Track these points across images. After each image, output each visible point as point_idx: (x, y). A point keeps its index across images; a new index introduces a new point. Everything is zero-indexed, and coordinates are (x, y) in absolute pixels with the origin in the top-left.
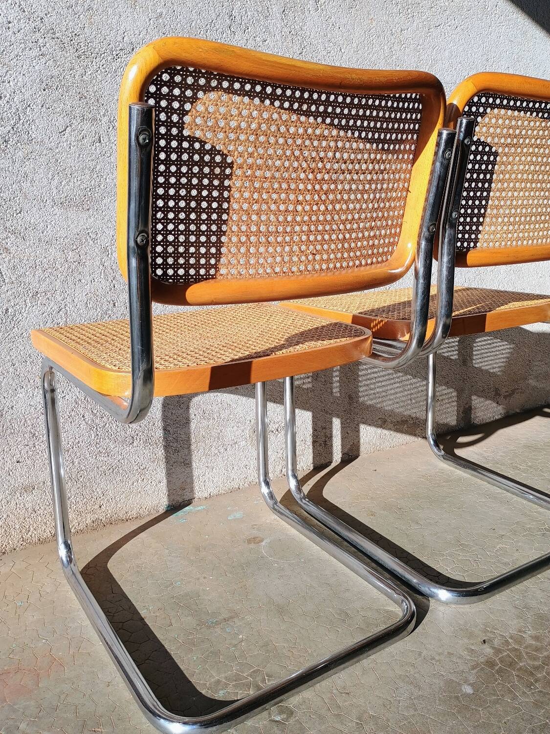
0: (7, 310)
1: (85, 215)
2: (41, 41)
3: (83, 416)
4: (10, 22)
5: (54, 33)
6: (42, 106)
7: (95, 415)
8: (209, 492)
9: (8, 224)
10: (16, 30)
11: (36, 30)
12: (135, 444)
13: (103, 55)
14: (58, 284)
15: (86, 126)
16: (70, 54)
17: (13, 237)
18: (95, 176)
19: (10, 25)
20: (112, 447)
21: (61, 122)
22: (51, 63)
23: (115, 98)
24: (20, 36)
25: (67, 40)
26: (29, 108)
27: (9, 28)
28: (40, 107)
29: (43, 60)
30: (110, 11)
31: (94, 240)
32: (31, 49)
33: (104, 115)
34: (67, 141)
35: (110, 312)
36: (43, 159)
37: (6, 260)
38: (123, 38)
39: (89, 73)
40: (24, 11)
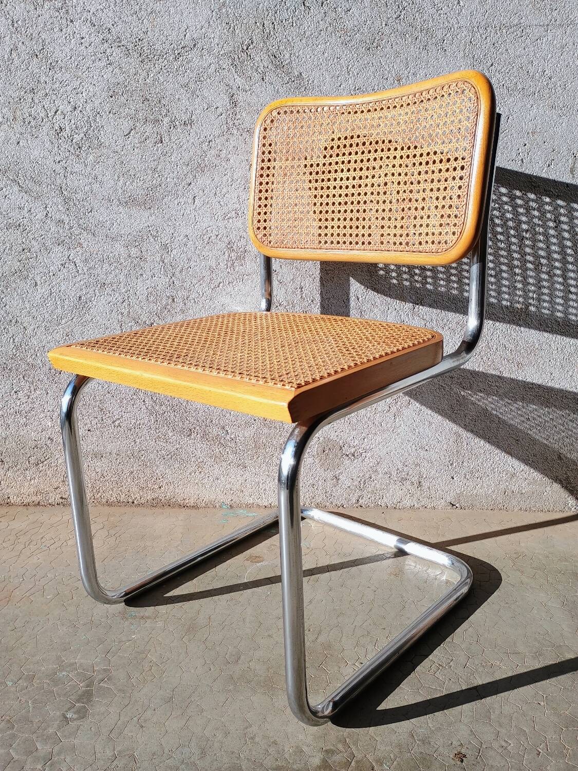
0: (80, 297)
1: (147, 214)
2: (108, 51)
3: (144, 401)
4: (83, 38)
5: (120, 42)
6: (110, 112)
7: (155, 402)
8: (270, 502)
9: (81, 222)
10: (87, 45)
11: (105, 40)
12: (192, 437)
13: (165, 57)
14: (122, 277)
15: (149, 129)
16: (134, 60)
17: (85, 233)
18: (157, 175)
19: (83, 41)
20: (171, 434)
21: (126, 125)
22: (117, 70)
23: (177, 97)
24: (91, 49)
25: (130, 46)
26: (98, 115)
27: (82, 43)
28: (108, 113)
29: (110, 69)
30: (172, 10)
31: (154, 237)
32: (100, 60)
33: (166, 115)
34: (131, 143)
35: (169, 307)
36: (111, 161)
37: (80, 253)
38: (185, 36)
39: (152, 75)
40: (95, 25)
